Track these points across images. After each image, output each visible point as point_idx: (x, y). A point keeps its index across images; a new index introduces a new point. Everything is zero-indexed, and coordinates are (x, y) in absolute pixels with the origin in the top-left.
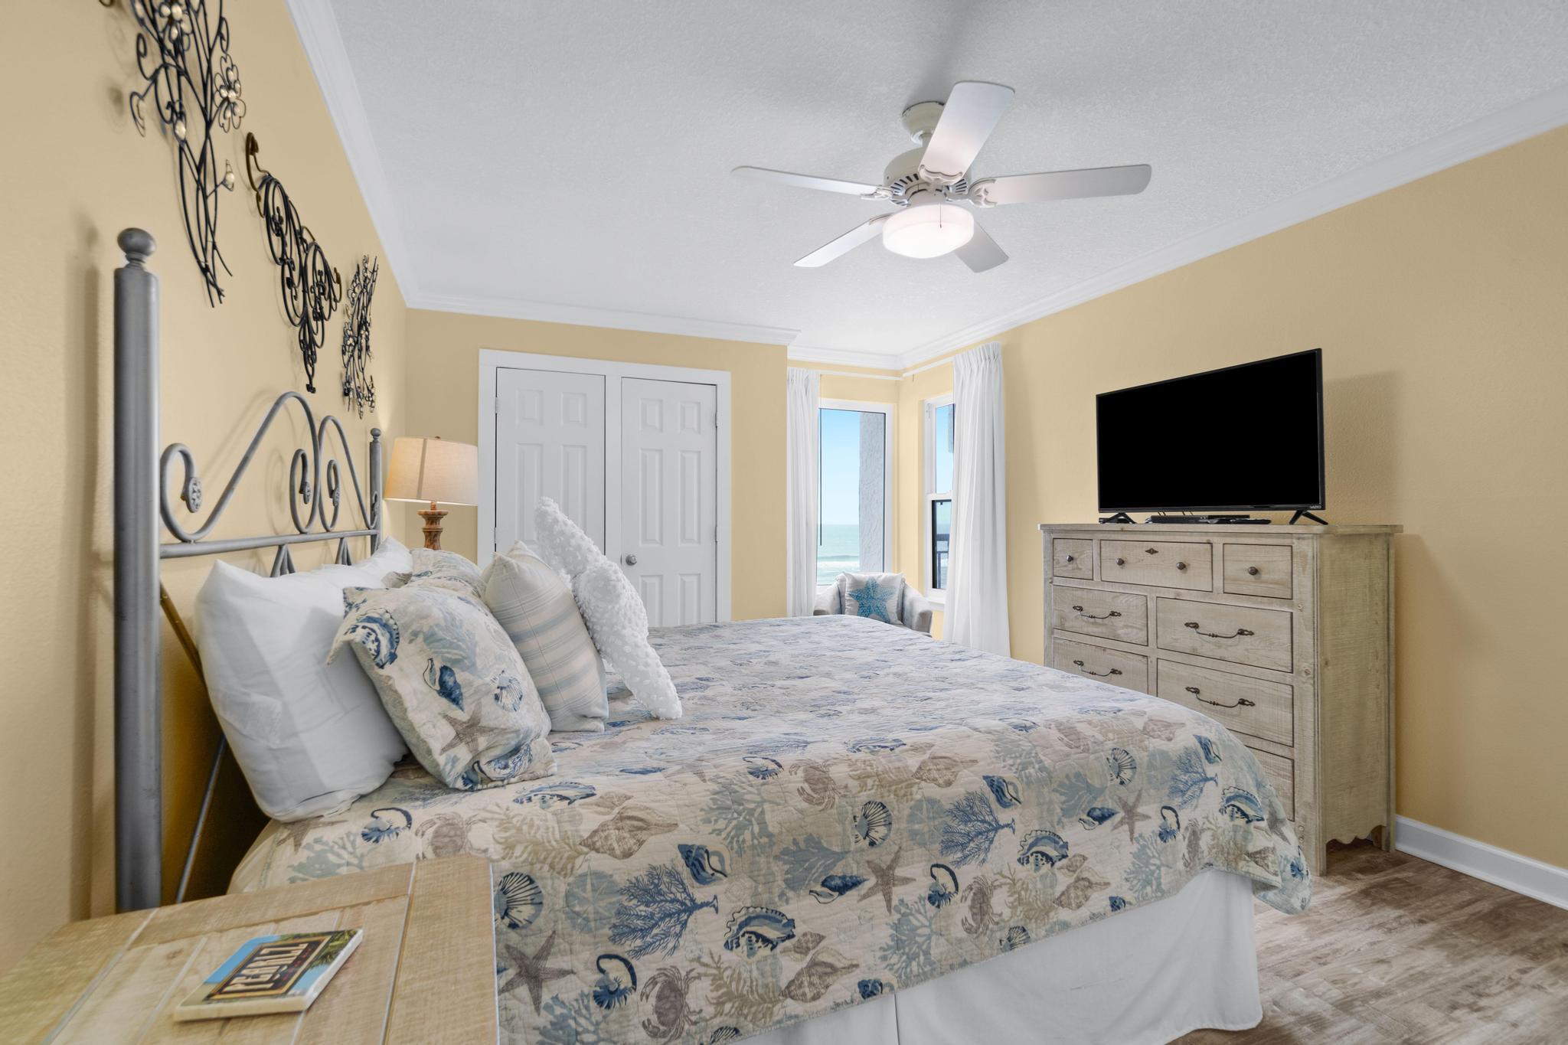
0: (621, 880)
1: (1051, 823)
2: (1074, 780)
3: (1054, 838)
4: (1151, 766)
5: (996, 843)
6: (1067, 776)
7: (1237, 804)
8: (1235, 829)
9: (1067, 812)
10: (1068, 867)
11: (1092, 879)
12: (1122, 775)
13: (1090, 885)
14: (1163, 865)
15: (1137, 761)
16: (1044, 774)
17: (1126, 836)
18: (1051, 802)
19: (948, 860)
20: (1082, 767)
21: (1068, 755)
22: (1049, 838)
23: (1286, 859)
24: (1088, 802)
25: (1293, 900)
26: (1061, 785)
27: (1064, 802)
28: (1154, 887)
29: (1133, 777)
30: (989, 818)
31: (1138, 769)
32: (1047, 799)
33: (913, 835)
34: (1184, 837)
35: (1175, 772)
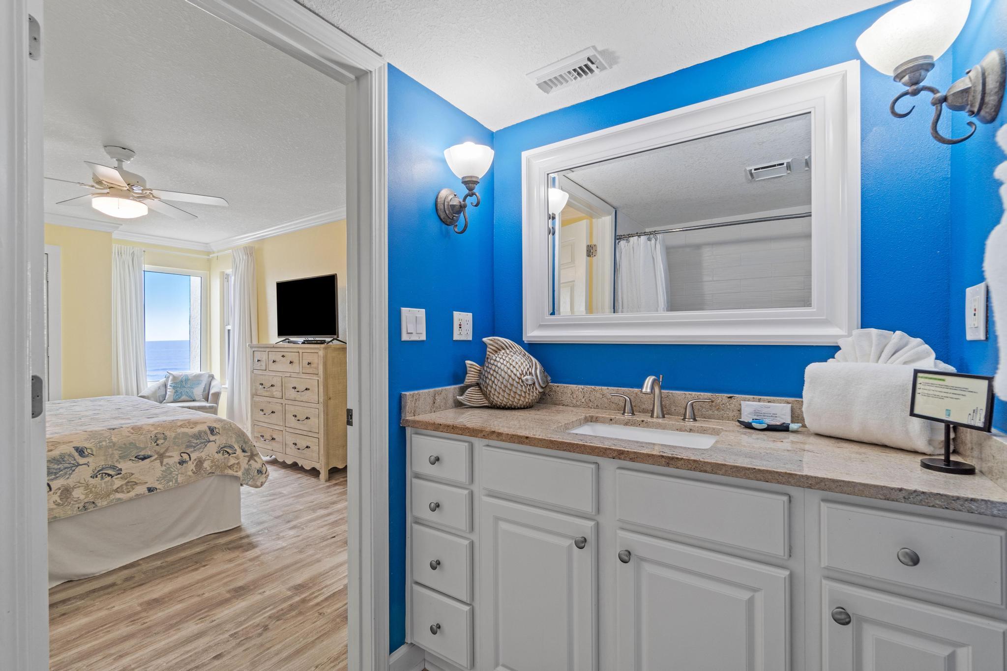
1: (112, 462)
2: (128, 445)
3: (113, 467)
4: (176, 438)
5: (76, 471)
6: (125, 444)
7: (225, 449)
8: (224, 459)
9: (122, 457)
10: (121, 478)
11: (137, 481)
12: (158, 442)
13: (136, 483)
14: (179, 474)
15: (167, 436)
16: (112, 444)
17: (159, 464)
18: (113, 454)
20: (134, 440)
21: (129, 437)
22: (110, 467)
23: (255, 468)
24: (136, 453)
25: (257, 483)
26: (121, 447)
27: (121, 453)
28: (174, 482)
29: (164, 443)
30: (73, 462)
31: (168, 439)
32: (111, 453)
34: (193, 463)
35: (191, 439)
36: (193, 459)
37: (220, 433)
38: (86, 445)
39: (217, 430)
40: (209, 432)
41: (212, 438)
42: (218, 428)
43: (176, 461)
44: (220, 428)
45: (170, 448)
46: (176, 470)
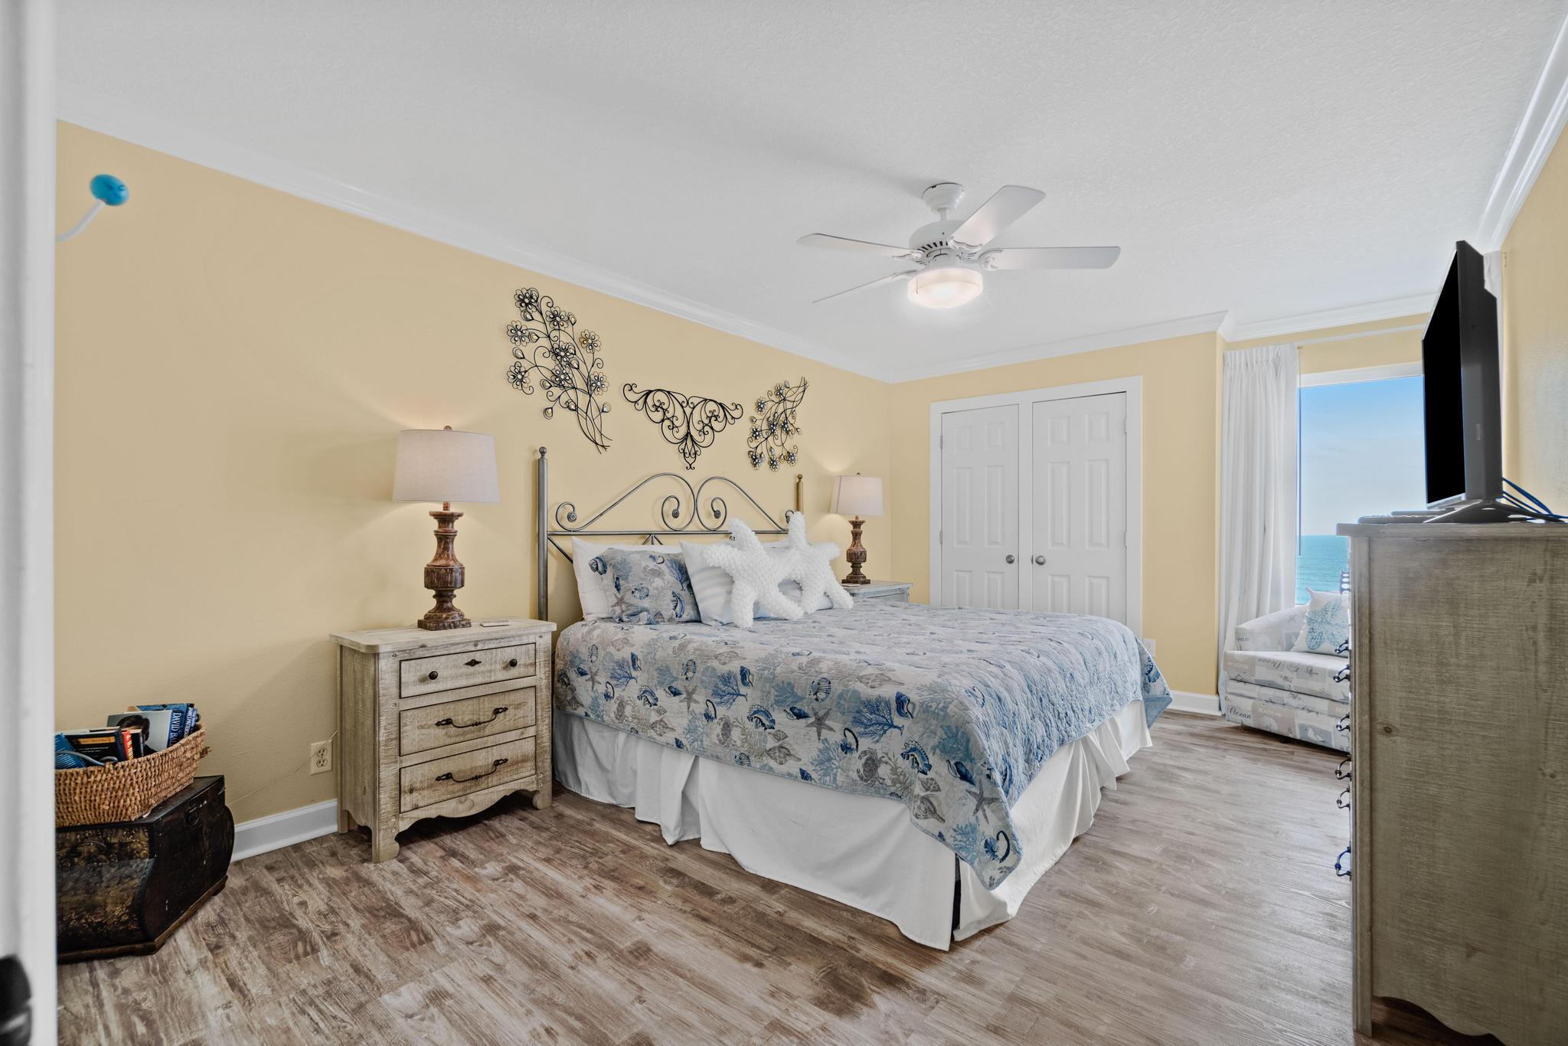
0: (616, 658)
1: (768, 705)
2: (786, 685)
3: (767, 714)
4: (840, 696)
5: (736, 702)
6: (783, 682)
8: (914, 776)
9: (777, 702)
10: (775, 736)
11: (792, 752)
12: (818, 694)
13: (789, 754)
14: (840, 768)
15: (833, 689)
16: (771, 677)
17: (815, 737)
18: (770, 693)
19: (714, 700)
20: (794, 681)
22: (764, 712)
24: (792, 702)
26: (778, 685)
27: (777, 696)
28: (833, 780)
30: (735, 688)
31: (831, 695)
32: (767, 690)
33: (702, 682)
34: (860, 758)
35: (862, 708)
36: (861, 748)
37: (915, 715)
38: (752, 670)
39: (910, 707)
40: (894, 706)
41: (898, 720)
42: (914, 704)
43: (838, 740)
44: (918, 705)
45: (832, 713)
46: (837, 758)
